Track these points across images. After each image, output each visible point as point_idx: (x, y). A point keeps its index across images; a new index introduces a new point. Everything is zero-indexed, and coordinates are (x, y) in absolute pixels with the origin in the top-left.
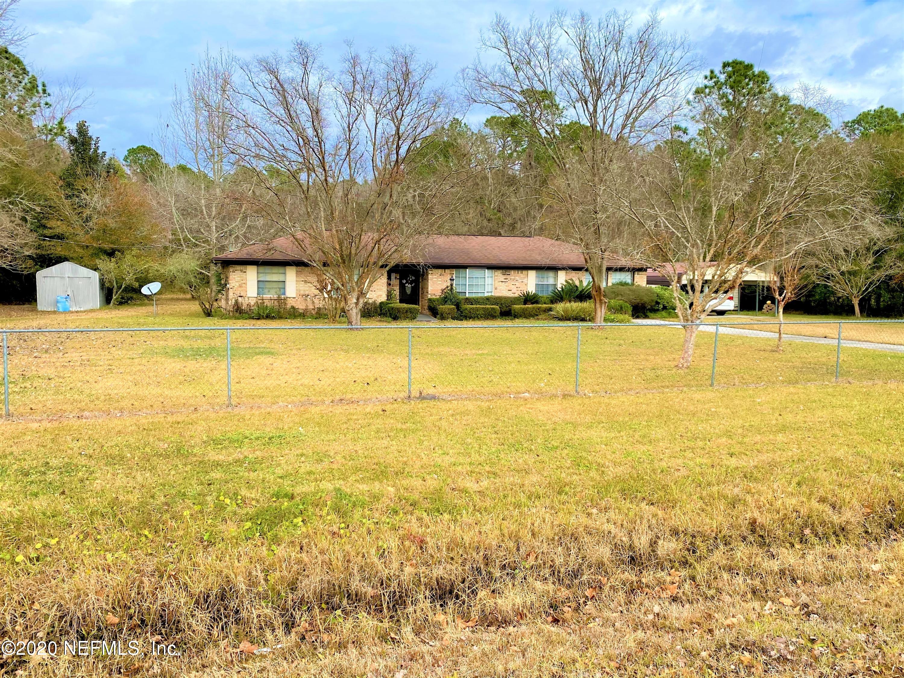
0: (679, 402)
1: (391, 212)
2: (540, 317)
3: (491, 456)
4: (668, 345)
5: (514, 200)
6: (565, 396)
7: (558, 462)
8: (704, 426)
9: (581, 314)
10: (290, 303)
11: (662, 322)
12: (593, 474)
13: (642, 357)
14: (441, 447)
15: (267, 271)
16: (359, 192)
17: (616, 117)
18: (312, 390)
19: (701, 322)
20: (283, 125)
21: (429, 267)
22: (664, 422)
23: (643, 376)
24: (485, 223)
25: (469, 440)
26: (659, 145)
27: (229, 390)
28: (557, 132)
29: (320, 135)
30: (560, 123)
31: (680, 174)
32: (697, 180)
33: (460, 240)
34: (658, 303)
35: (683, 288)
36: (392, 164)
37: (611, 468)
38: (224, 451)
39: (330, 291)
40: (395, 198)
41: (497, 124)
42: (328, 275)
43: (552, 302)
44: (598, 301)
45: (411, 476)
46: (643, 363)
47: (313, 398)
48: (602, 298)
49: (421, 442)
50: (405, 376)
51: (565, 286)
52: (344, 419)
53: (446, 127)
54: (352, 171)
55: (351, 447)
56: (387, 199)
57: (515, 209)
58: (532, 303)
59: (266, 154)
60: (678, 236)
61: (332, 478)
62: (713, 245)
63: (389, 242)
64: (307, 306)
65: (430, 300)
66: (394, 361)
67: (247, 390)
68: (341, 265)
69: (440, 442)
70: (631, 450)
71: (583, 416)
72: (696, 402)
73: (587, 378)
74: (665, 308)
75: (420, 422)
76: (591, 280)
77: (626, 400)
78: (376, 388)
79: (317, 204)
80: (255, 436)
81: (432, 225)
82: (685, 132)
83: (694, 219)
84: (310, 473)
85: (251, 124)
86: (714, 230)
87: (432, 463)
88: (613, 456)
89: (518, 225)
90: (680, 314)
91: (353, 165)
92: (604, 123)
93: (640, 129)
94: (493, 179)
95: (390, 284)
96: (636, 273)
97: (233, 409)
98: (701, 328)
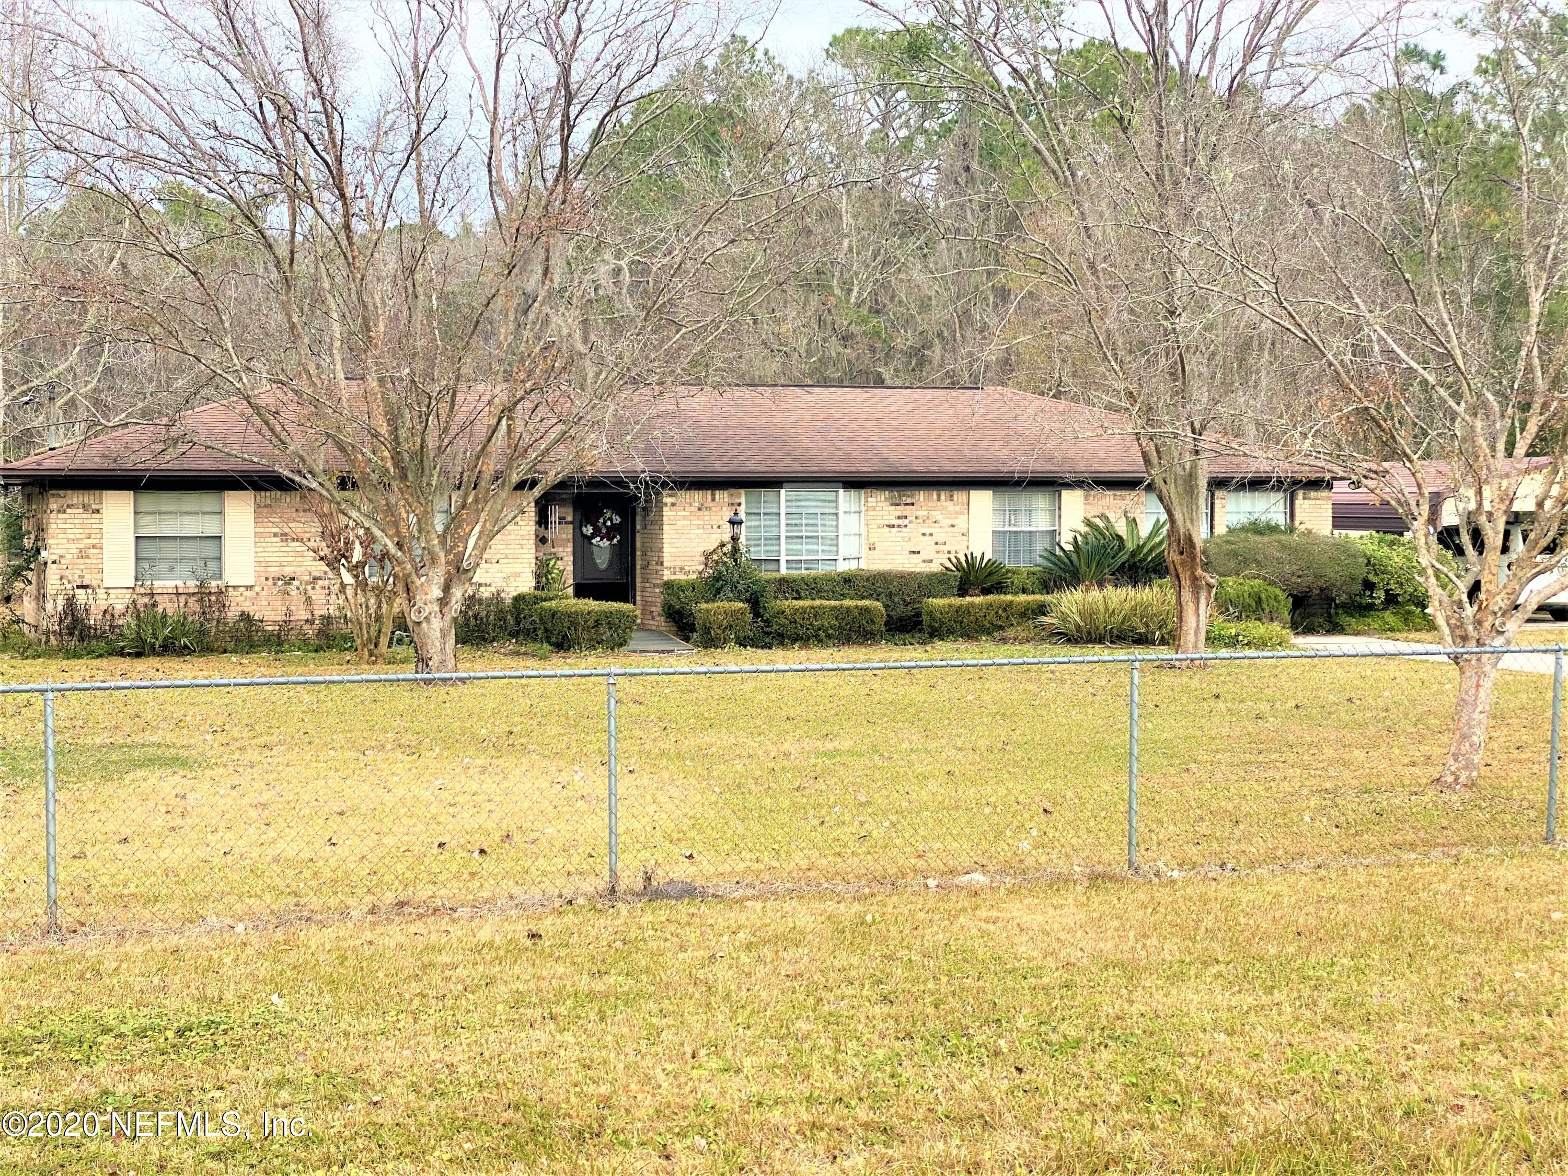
0: (1449, 893)
1: (547, 321)
2: (1010, 633)
3: (874, 1075)
4: (1406, 715)
5: (918, 276)
6: (1097, 879)
7: (1082, 1092)
8: (1533, 968)
9: (1136, 621)
10: (237, 604)
11: (1388, 646)
12: (1193, 1124)
13: (1329, 752)
14: (716, 1048)
15: (164, 508)
16: (449, 262)
17: (1225, 27)
18: (307, 874)
19: (1508, 642)
20: (214, 61)
21: (664, 485)
22: (1406, 959)
23: (1334, 813)
24: (834, 347)
25: (803, 1026)
26: (1359, 107)
27: (52, 880)
28: (1048, 74)
29: (328, 91)
30: (1053, 45)
31: (1427, 191)
32: (1478, 210)
33: (759, 400)
34: (1369, 586)
35: (1448, 537)
36: (550, 176)
37: (1247, 1106)
38: (36, 1076)
39: (361, 565)
40: (557, 279)
41: (866, 50)
42: (354, 514)
43: (1046, 587)
44: (1186, 583)
45: (626, 1144)
46: (1332, 772)
47: (315, 903)
48: (1199, 572)
49: (654, 1035)
50: (596, 824)
51: (1085, 537)
52: (410, 964)
53: (711, 62)
54: (428, 198)
55: (435, 1055)
56: (532, 281)
57: (924, 306)
58: (986, 591)
59: (160, 148)
60: (1425, 382)
61: (376, 1154)
62: (1536, 406)
63: (542, 411)
64: (289, 612)
65: (668, 585)
66: (563, 778)
67: (105, 880)
68: (395, 484)
69: (711, 1033)
70: (1310, 1048)
71: (1153, 941)
72: (1502, 893)
73: (1160, 822)
74: (1391, 600)
75: (647, 971)
76: (1164, 517)
77: (1285, 890)
78: (509, 865)
79: (318, 300)
80: (132, 1024)
81: (671, 357)
82: (1437, 63)
83: (1475, 331)
84: (307, 1141)
85: (114, 61)
86: (1536, 362)
87: (691, 1101)
88: (1254, 1066)
89: (936, 352)
90: (1441, 621)
91: (429, 181)
92: (1191, 45)
93: (1300, 60)
94: (855, 217)
95: (542, 540)
96: (1300, 494)
97: (62, 942)
98: (1508, 661)
